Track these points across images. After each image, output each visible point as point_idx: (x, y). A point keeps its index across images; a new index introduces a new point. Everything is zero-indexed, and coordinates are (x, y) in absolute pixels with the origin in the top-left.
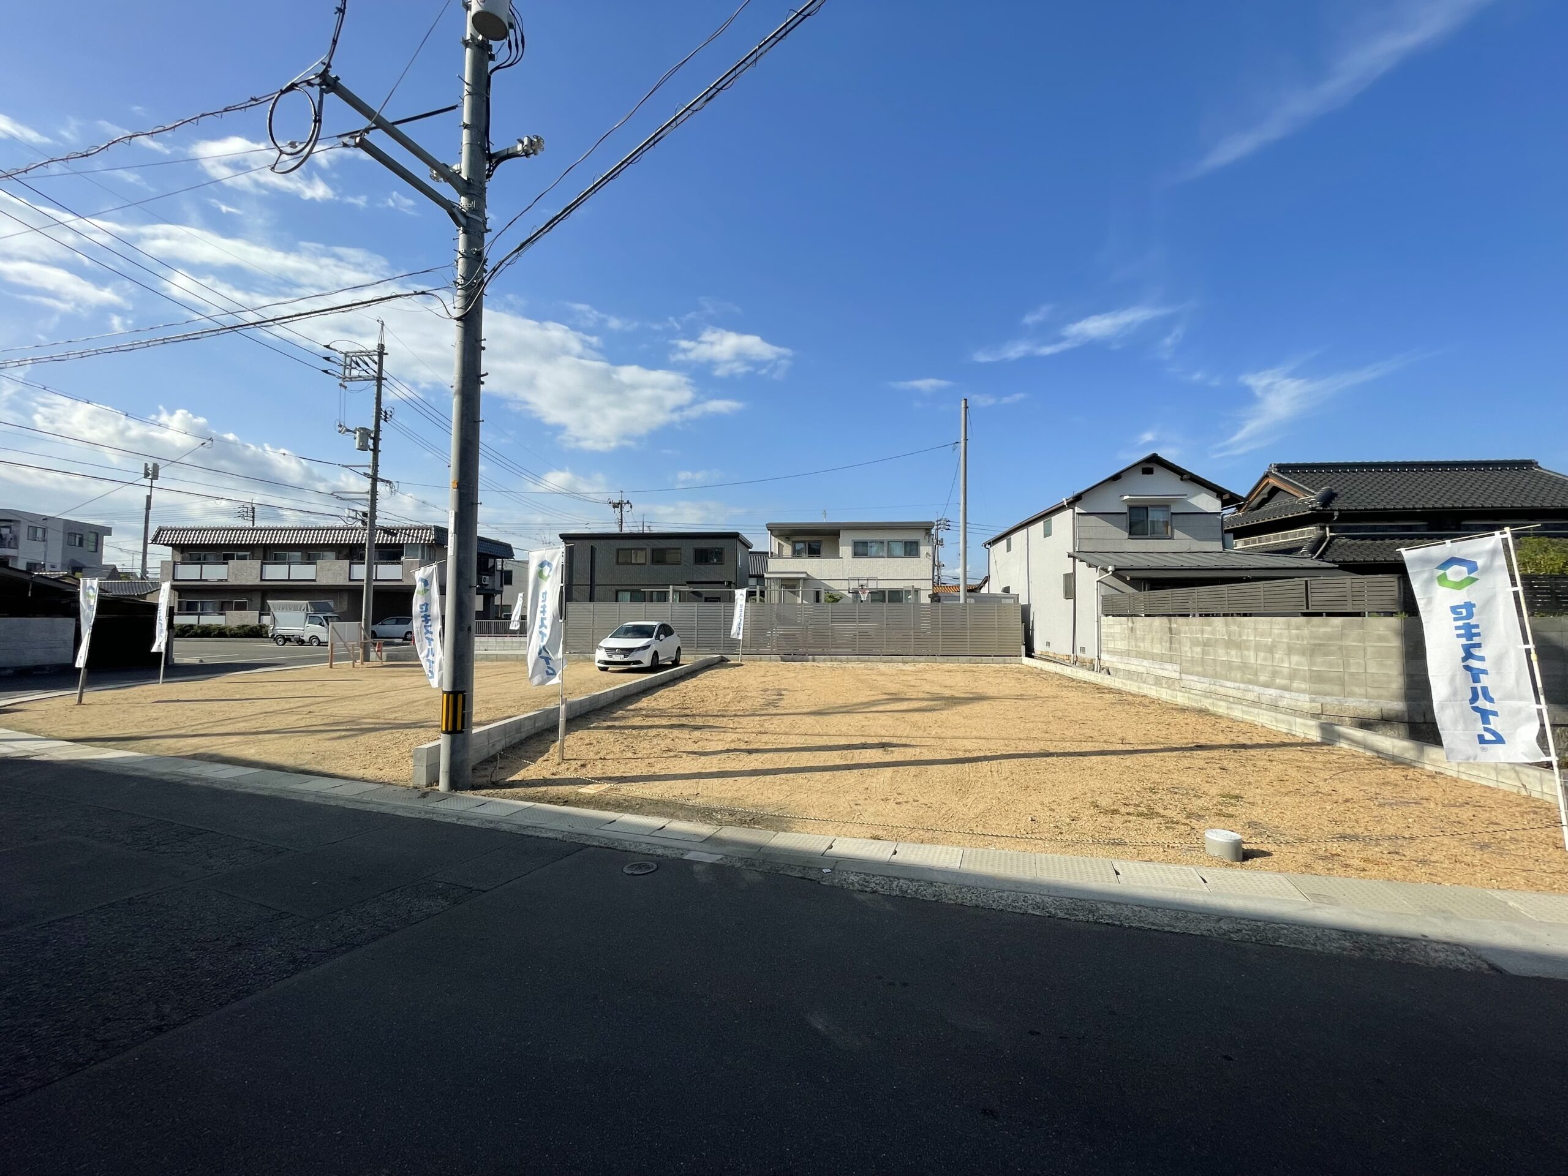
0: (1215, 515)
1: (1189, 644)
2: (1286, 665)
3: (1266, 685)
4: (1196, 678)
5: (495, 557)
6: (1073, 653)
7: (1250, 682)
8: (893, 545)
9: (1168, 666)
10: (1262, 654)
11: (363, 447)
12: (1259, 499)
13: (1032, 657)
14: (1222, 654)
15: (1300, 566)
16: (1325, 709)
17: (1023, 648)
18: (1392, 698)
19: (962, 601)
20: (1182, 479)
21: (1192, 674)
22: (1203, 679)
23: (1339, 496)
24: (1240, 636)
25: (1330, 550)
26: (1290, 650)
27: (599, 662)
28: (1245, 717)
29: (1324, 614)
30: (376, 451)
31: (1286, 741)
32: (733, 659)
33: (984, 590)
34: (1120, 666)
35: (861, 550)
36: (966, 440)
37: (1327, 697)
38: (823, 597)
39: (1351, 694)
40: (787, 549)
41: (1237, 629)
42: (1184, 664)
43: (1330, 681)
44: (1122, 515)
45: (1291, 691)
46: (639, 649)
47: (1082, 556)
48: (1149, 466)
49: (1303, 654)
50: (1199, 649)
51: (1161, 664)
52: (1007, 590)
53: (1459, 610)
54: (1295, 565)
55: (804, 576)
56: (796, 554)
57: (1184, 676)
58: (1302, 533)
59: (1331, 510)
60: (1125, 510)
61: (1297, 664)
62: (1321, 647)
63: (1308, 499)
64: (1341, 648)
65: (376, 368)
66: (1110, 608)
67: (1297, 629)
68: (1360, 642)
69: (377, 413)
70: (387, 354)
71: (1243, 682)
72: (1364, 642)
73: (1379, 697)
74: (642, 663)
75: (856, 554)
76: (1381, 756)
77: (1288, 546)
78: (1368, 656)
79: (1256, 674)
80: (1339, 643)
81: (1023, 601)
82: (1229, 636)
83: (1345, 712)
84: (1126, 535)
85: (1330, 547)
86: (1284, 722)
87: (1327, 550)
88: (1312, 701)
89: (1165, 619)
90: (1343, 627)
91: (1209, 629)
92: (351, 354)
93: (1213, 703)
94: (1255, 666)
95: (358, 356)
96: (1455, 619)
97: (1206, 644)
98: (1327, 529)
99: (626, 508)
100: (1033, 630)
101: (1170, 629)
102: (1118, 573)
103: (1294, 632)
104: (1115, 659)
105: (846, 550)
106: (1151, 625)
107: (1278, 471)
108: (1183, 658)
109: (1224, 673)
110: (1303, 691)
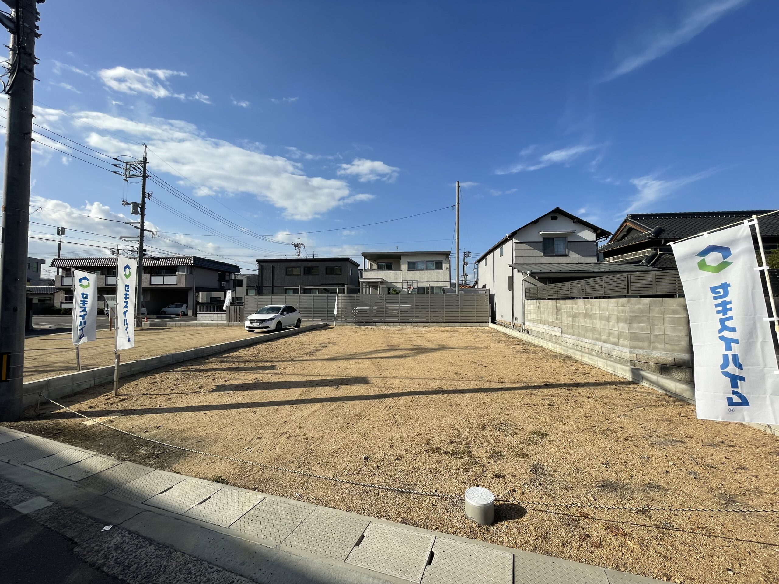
0: (592, 242)
1: (566, 316)
2: (616, 329)
3: (605, 342)
4: (569, 337)
5: (230, 273)
6: (512, 321)
7: (597, 339)
8: (428, 263)
9: (556, 329)
10: (603, 322)
11: (135, 212)
12: (621, 235)
13: (495, 323)
14: (583, 322)
15: (639, 270)
16: (638, 358)
17: (490, 318)
18: (681, 351)
19: (456, 292)
20: (574, 222)
21: (567, 334)
22: (573, 337)
23: (665, 231)
24: (592, 311)
25: (659, 262)
26: (618, 320)
27: (247, 327)
28: (590, 362)
29: (639, 296)
30: (143, 215)
31: (609, 380)
32: (332, 325)
33: (476, 287)
34: (533, 329)
35: (412, 266)
36: (459, 204)
37: (640, 350)
38: (391, 290)
39: (655, 348)
40: (375, 266)
41: (590, 306)
42: (563, 328)
43: (642, 339)
44: (539, 244)
45: (619, 346)
46: (268, 320)
47: (516, 266)
48: (555, 215)
49: (626, 322)
50: (570, 319)
51: (552, 328)
52: (485, 286)
53: (717, 290)
54: (636, 270)
55: (380, 280)
56: (380, 268)
57: (563, 335)
58: (644, 253)
59: (660, 239)
60: (541, 240)
61: (623, 328)
62: (637, 318)
63: (647, 233)
64: (648, 318)
65: (142, 169)
66: (530, 295)
67: (623, 306)
68: (661, 314)
69: (143, 194)
70: (148, 163)
71: (593, 339)
72: (663, 315)
73: (673, 350)
74: (269, 328)
75: (409, 269)
76: (668, 393)
77: (636, 260)
78: (666, 324)
79: (600, 335)
80: (648, 315)
81: (491, 293)
82: (586, 311)
83: (651, 360)
84: (542, 254)
85: (659, 260)
86: (611, 367)
87: (657, 262)
88: (631, 352)
89: (554, 301)
90: (650, 304)
91: (575, 306)
92: (130, 163)
93: (574, 353)
94: (599, 329)
95: (134, 164)
96: (715, 298)
97: (574, 316)
98: (658, 249)
99: (302, 247)
100: (496, 308)
101: (557, 307)
102: (532, 274)
103: (620, 308)
104: (531, 324)
105: (404, 267)
106: (547, 305)
107: (632, 218)
108: (563, 324)
109: (583, 333)
110: (625, 346)
